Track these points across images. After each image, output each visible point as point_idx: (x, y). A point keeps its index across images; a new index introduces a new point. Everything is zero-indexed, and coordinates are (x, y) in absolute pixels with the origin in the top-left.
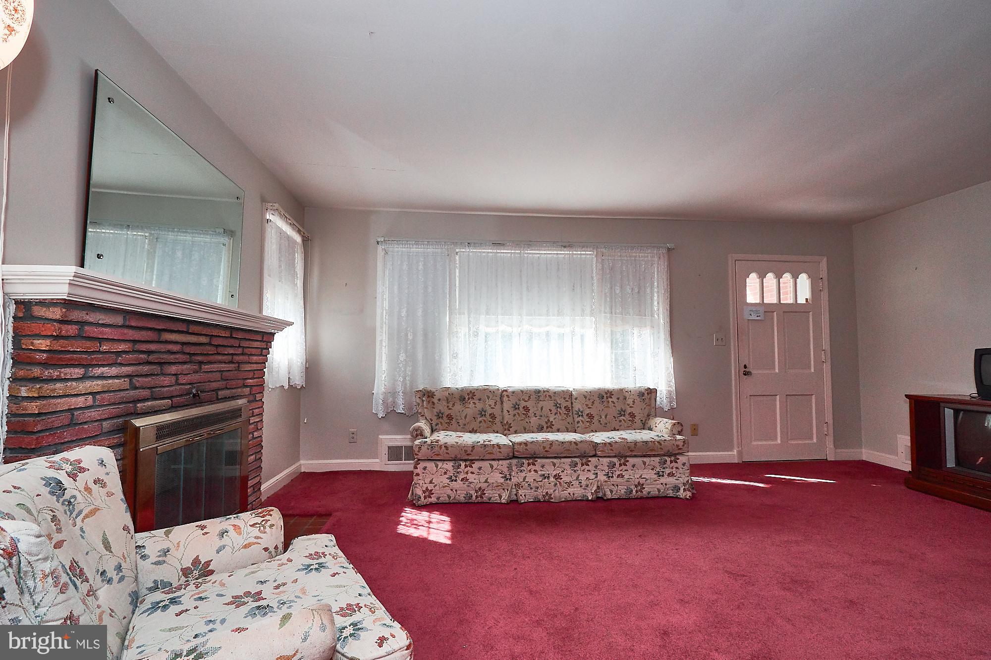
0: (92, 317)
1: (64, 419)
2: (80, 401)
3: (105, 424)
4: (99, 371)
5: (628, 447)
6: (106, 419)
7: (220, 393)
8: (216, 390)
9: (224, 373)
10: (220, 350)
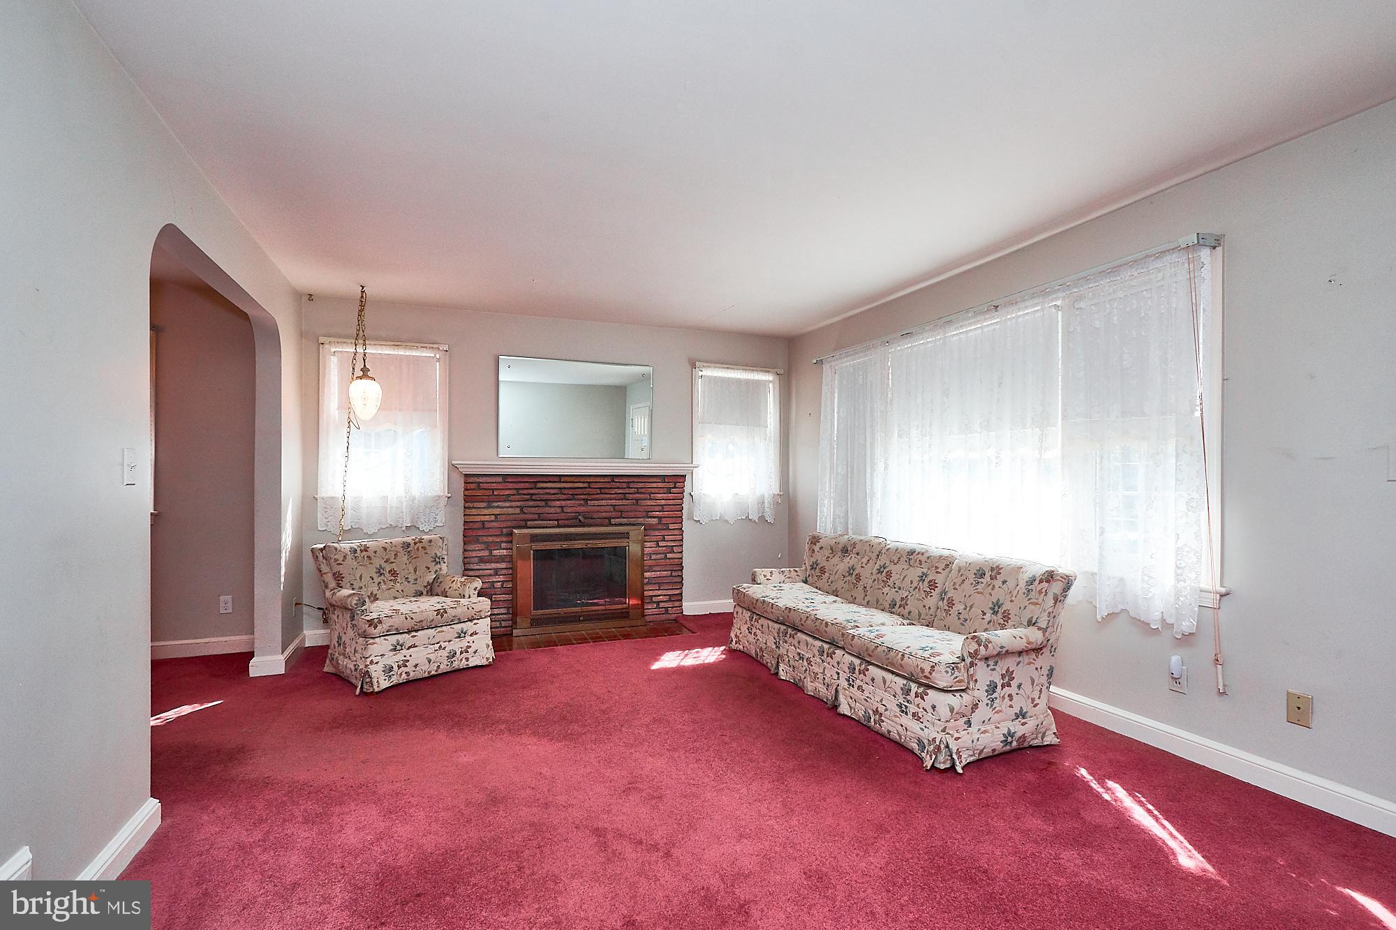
0: (481, 480)
1: (480, 525)
2: (487, 518)
3: (504, 530)
4: (495, 504)
5: (867, 647)
6: (505, 528)
7: (612, 520)
8: (609, 519)
9: (616, 507)
10: (603, 491)
